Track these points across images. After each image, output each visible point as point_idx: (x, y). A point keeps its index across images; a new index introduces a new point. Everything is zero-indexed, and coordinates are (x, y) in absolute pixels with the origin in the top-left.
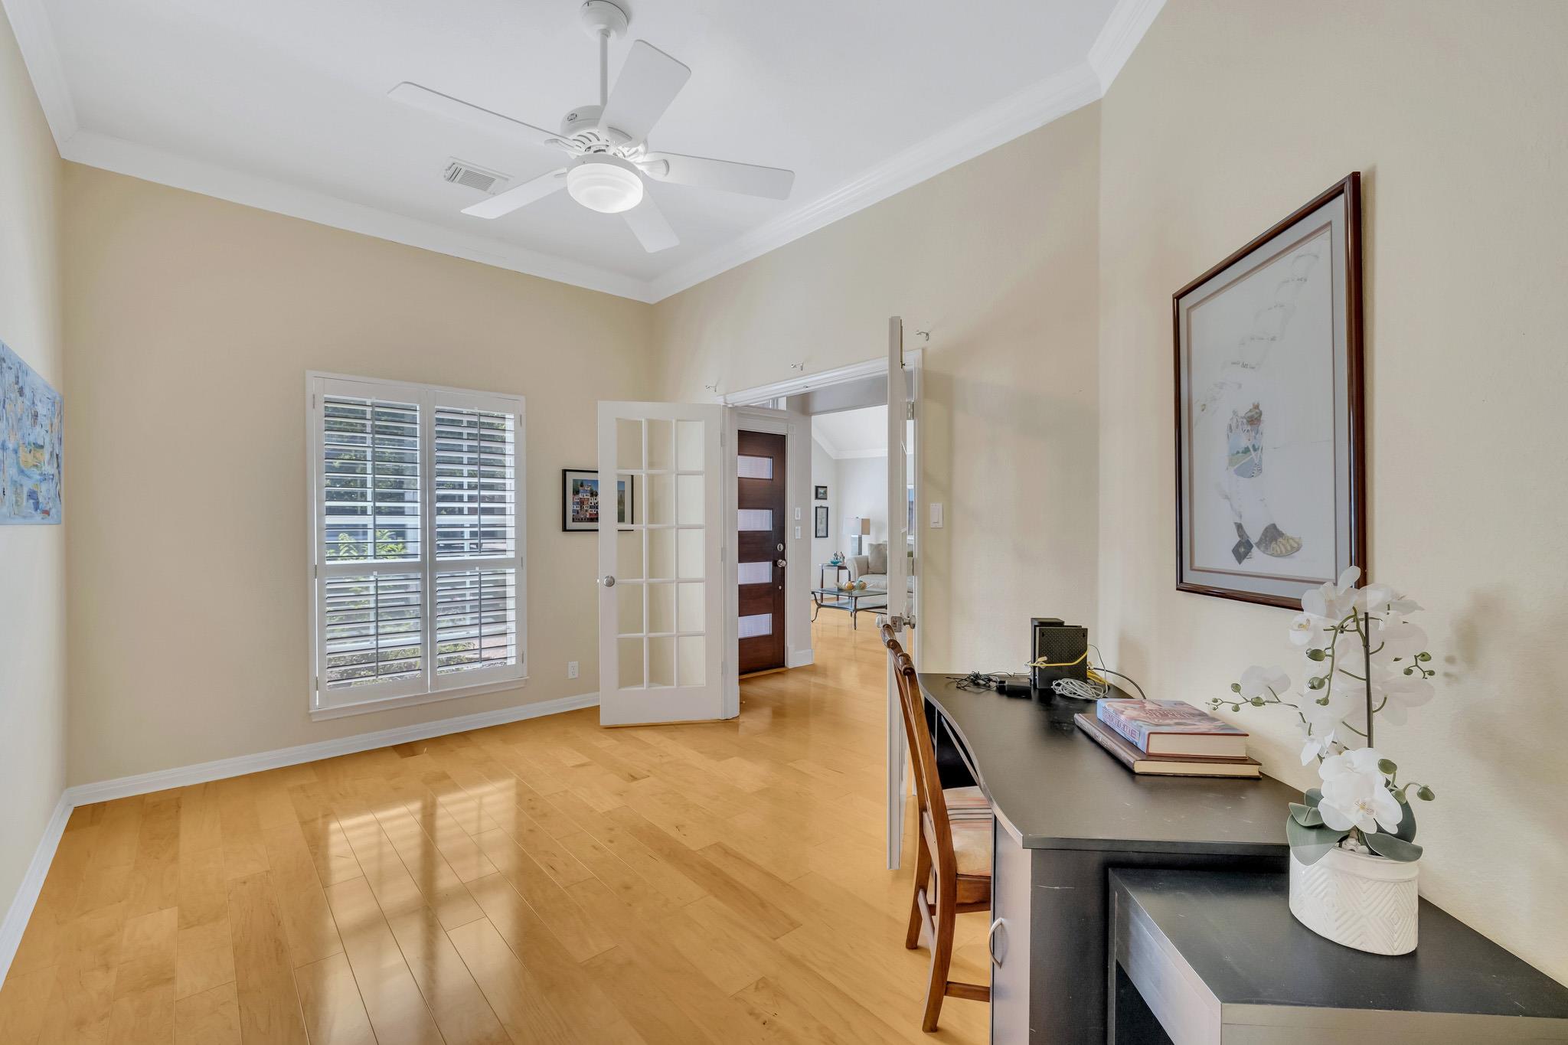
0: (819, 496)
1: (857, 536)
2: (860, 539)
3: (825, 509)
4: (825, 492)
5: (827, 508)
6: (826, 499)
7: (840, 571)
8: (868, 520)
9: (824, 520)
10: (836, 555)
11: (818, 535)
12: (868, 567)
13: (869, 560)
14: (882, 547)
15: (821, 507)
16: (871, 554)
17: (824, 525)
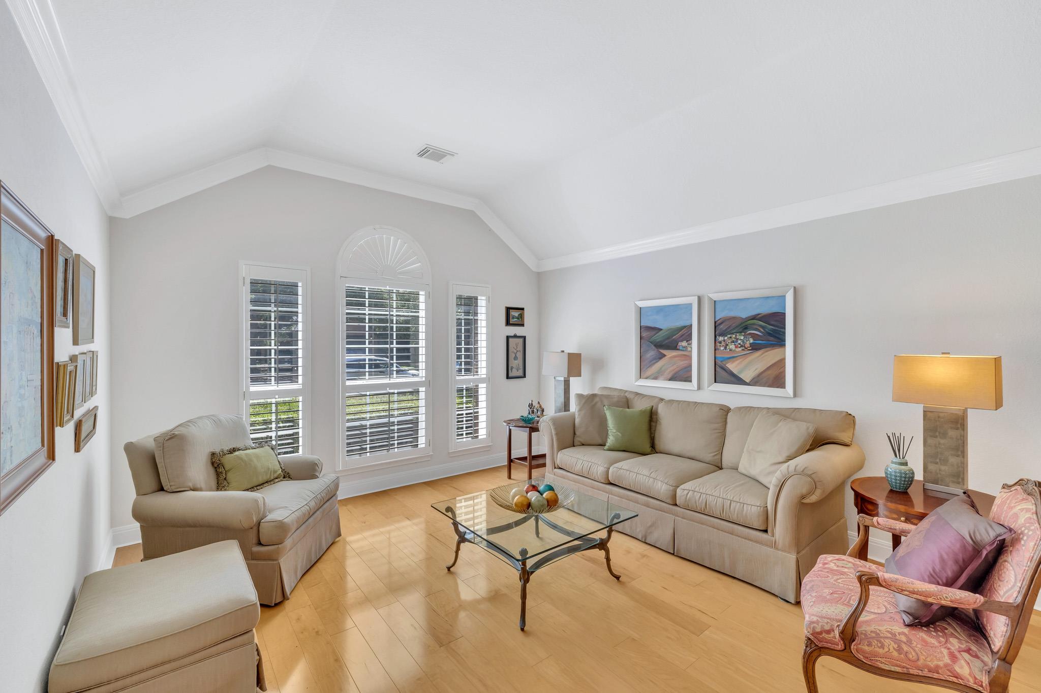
0: (512, 321)
1: (562, 379)
2: (567, 383)
3: (521, 340)
4: (521, 317)
5: (524, 338)
6: (523, 325)
7: (533, 434)
8: (578, 356)
9: (520, 355)
10: (531, 406)
11: (510, 375)
12: (575, 434)
13: (577, 421)
14: (597, 399)
15: (515, 336)
16: (580, 410)
17: (520, 361)
